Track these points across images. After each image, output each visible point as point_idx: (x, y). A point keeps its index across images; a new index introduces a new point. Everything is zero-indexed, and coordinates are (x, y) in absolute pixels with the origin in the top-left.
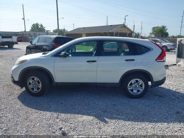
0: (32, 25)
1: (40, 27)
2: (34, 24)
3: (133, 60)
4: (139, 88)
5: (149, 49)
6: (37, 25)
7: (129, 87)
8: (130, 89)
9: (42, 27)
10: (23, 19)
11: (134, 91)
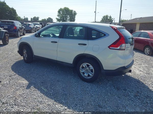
0: (103, 17)
1: (109, 18)
2: (104, 16)
3: (85, 45)
4: (90, 73)
5: (105, 35)
6: (107, 16)
7: (81, 70)
8: (82, 71)
9: (110, 18)
10: (95, 12)
11: (85, 75)
